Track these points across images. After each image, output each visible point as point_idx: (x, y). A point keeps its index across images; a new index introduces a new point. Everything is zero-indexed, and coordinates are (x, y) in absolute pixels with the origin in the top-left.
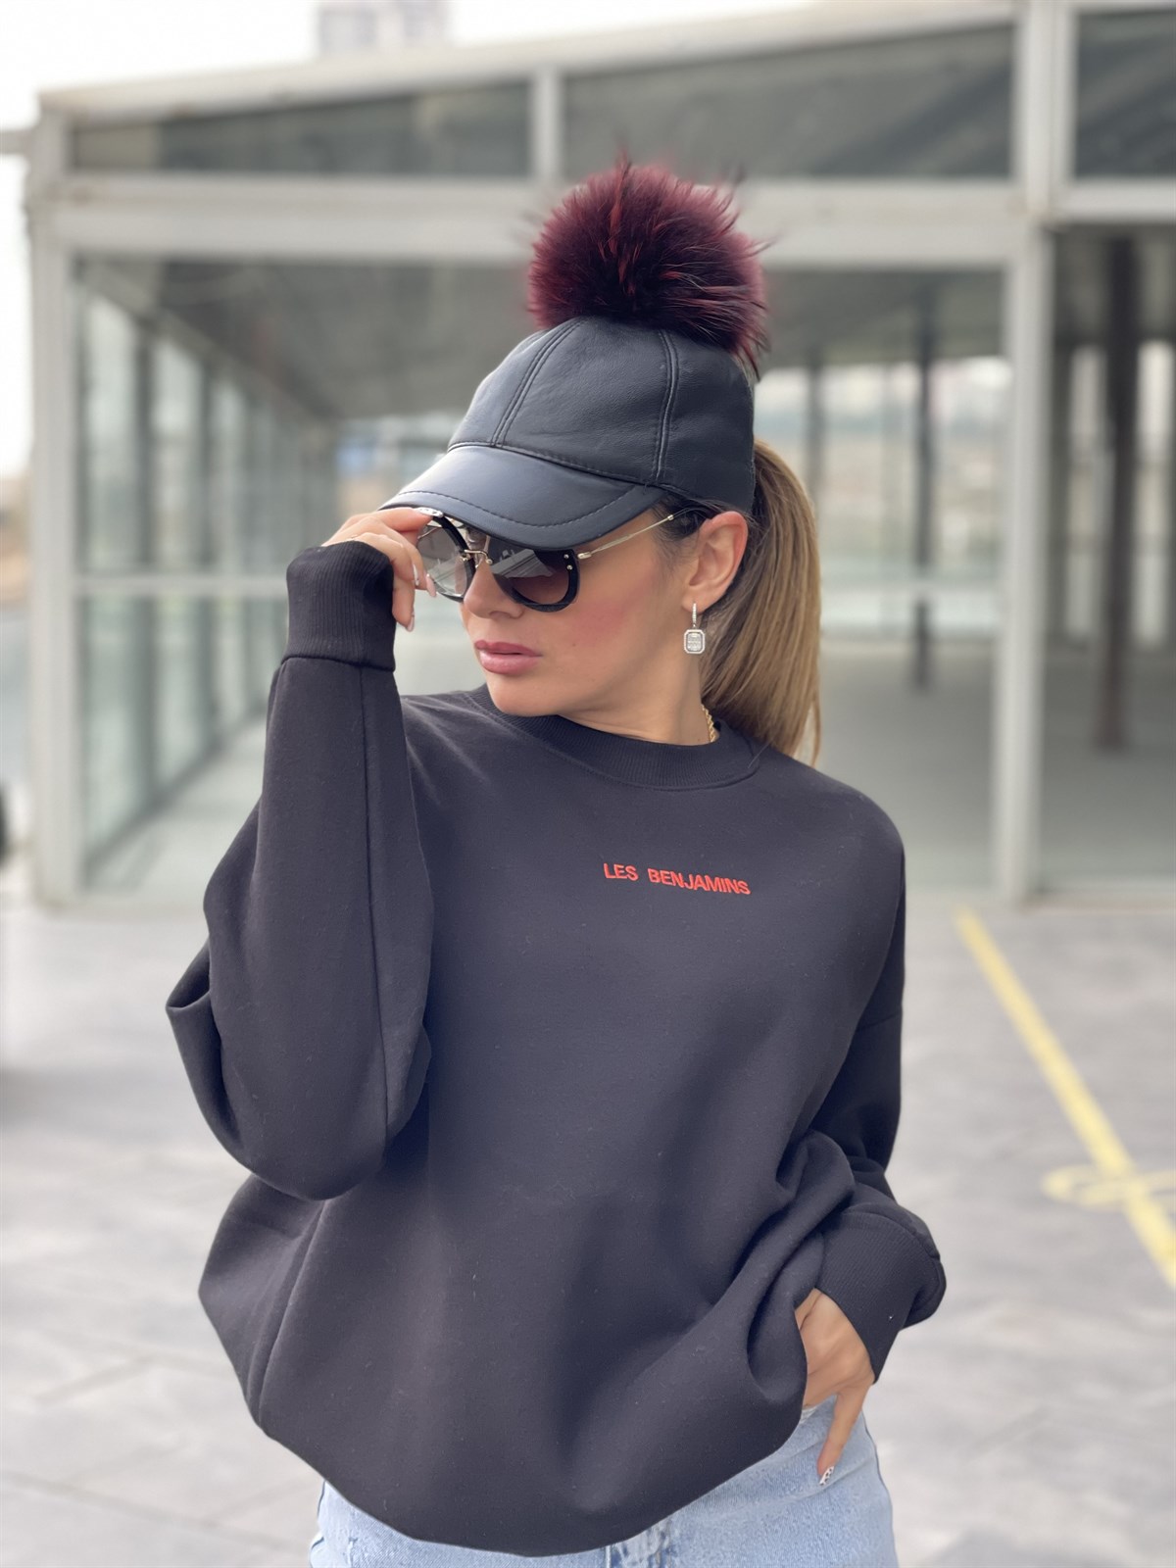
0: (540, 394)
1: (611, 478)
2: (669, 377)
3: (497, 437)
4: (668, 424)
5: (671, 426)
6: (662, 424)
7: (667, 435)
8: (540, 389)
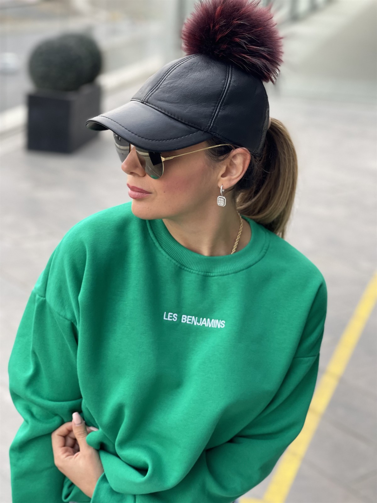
0: (167, 84)
1: (189, 125)
2: (225, 86)
3: (145, 99)
4: (221, 106)
5: (222, 108)
6: (218, 106)
7: (219, 112)
8: (168, 82)
